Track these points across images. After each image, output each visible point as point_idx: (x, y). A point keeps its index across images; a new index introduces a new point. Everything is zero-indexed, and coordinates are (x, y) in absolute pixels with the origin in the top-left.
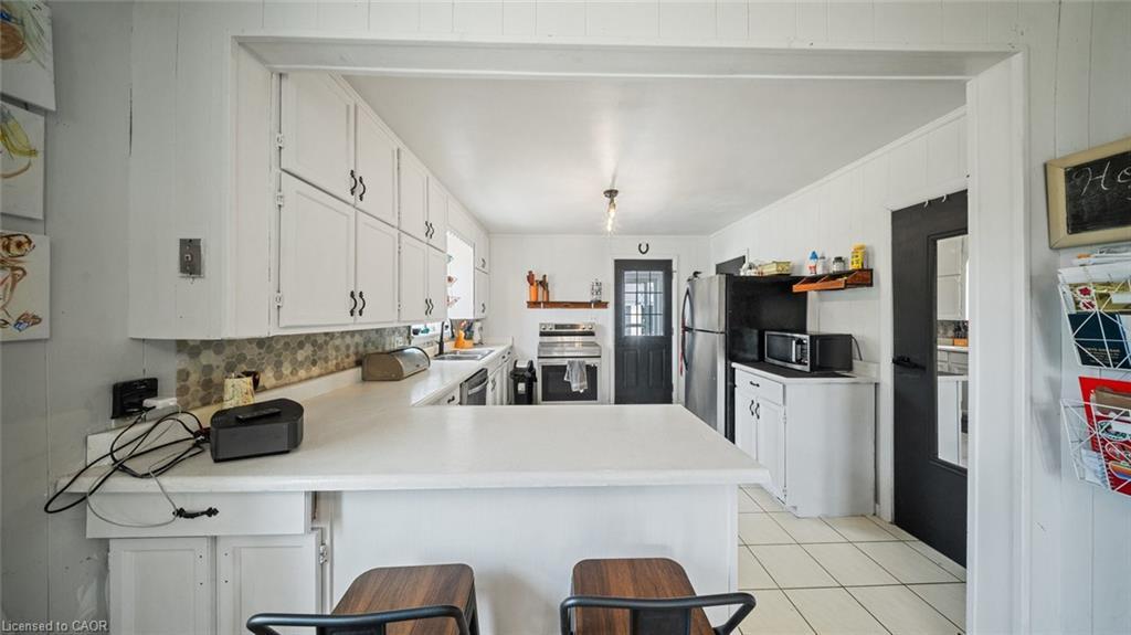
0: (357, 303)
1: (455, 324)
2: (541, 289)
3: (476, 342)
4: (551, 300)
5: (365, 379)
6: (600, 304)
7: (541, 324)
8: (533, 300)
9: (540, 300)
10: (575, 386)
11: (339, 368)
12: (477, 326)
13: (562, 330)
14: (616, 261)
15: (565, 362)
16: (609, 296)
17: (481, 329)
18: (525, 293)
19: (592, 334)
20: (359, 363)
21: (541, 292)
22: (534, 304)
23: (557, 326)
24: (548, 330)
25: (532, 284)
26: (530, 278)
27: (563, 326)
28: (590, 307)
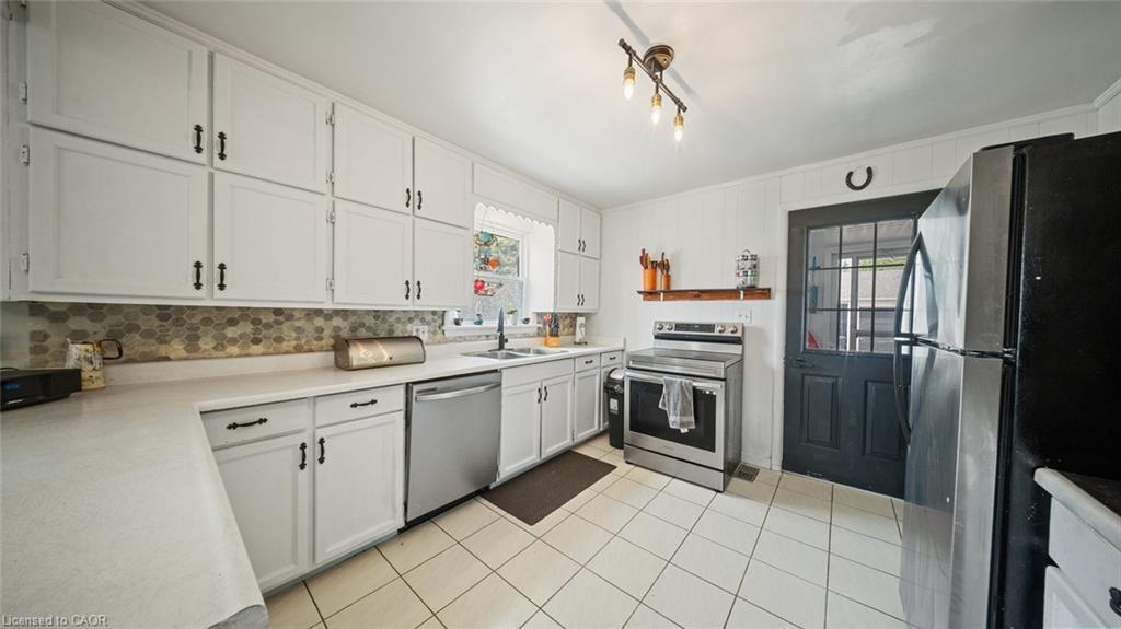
2: (659, 272)
3: (577, 341)
4: (674, 287)
6: (754, 292)
7: (656, 322)
8: (648, 288)
9: (658, 288)
10: (674, 420)
12: (580, 320)
14: (792, 214)
15: (662, 379)
16: (775, 276)
17: (585, 325)
18: (639, 279)
19: (738, 341)
21: (659, 279)
22: (651, 294)
23: (679, 326)
24: (665, 331)
25: (646, 268)
26: (644, 259)
27: (688, 327)
28: (738, 297)
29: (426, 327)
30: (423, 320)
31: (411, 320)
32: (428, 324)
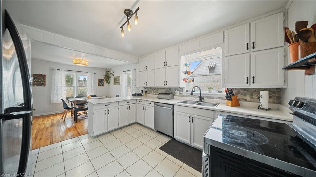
29: (179, 92)
30: (178, 90)
31: (175, 90)
32: (179, 91)
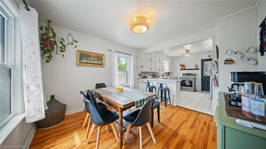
0: (151, 69)
1: (166, 73)
2: (183, 66)
4: (185, 69)
5: (153, 77)
6: (197, 69)
8: (181, 69)
10: (187, 84)
11: (150, 76)
13: (187, 74)
14: (201, 60)
15: (185, 80)
16: (200, 67)
17: (171, 74)
18: (180, 67)
19: (195, 75)
20: (152, 76)
21: (183, 67)
22: (182, 69)
23: (186, 74)
24: (184, 74)
26: (181, 65)
28: (195, 70)
